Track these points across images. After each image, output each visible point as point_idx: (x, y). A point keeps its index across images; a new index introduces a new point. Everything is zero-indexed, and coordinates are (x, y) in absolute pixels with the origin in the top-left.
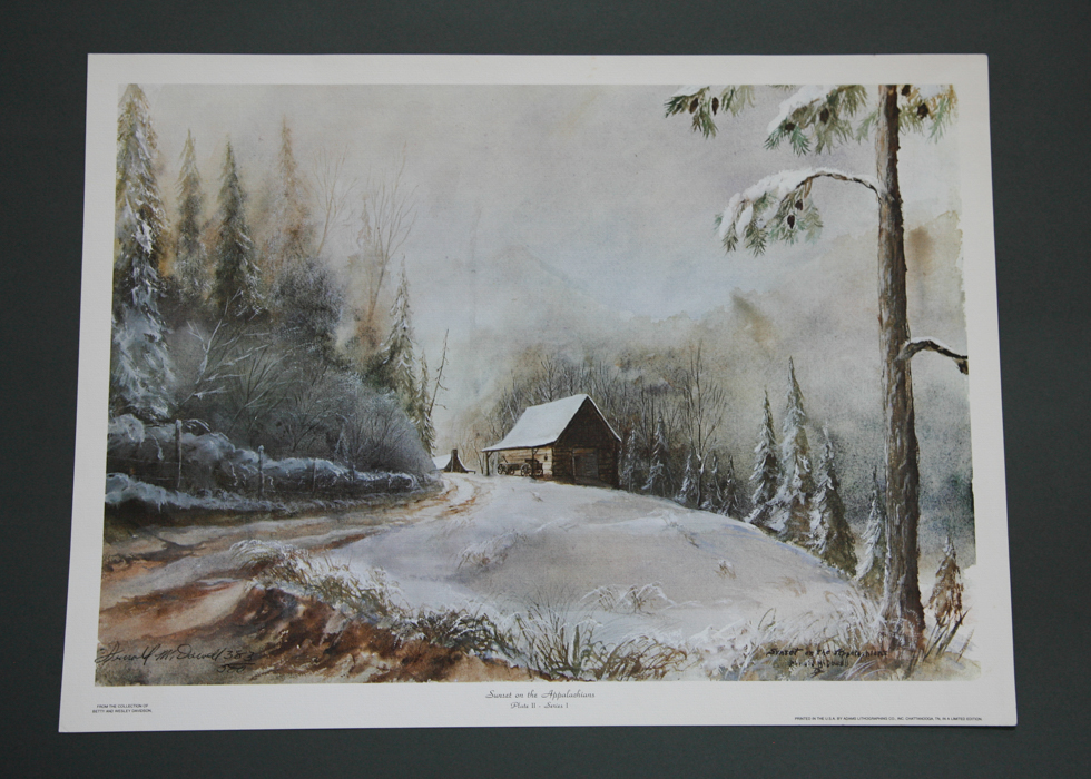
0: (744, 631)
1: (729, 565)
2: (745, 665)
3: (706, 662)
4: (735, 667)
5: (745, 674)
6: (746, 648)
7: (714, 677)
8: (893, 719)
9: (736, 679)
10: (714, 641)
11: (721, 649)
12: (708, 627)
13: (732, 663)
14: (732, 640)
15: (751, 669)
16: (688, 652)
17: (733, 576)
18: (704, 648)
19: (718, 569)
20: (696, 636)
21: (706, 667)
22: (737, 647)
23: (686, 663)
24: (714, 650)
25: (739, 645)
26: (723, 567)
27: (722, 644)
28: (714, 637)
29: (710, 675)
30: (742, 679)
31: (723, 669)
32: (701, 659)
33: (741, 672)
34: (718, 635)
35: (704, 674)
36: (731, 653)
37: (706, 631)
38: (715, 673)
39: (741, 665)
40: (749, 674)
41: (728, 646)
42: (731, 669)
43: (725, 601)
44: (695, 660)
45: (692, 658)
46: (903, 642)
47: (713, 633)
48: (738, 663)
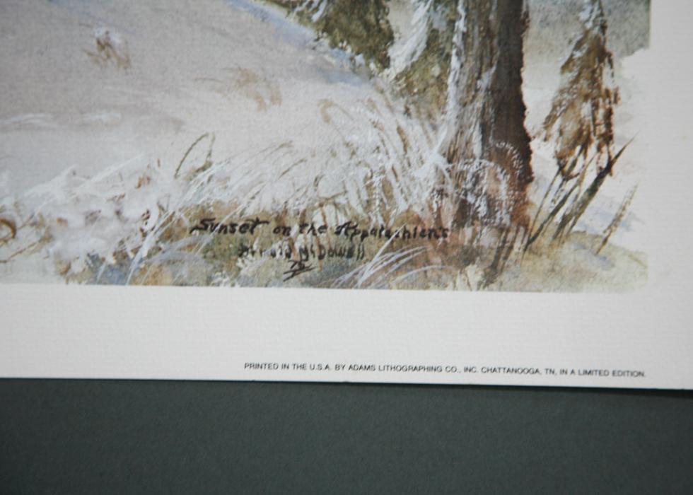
0: (145, 181)
1: (116, 39)
2: (144, 252)
3: (58, 245)
4: (122, 257)
5: (143, 271)
6: (147, 216)
7: (74, 276)
8: (453, 369)
9: (121, 280)
10: (78, 200)
11: (92, 217)
12: (67, 172)
13: (114, 246)
14: (118, 200)
15: (157, 259)
16: (19, 223)
17: (125, 63)
18: (56, 215)
19: (95, 49)
20: (39, 190)
21: (58, 255)
22: (127, 213)
23: (14, 245)
24: (76, 220)
25: (133, 211)
26: (104, 45)
27: (94, 207)
28: (78, 191)
29: (66, 272)
30: (134, 282)
31: (95, 260)
32: (47, 239)
33: (133, 266)
34: (87, 188)
35: (52, 269)
36: (114, 226)
37: (61, 180)
38: (77, 267)
39: (136, 251)
40: (151, 270)
41: (107, 211)
42: (111, 260)
43: (104, 117)
44: (34, 238)
45: (27, 236)
46: (483, 210)
47: (77, 184)
48: (129, 248)
